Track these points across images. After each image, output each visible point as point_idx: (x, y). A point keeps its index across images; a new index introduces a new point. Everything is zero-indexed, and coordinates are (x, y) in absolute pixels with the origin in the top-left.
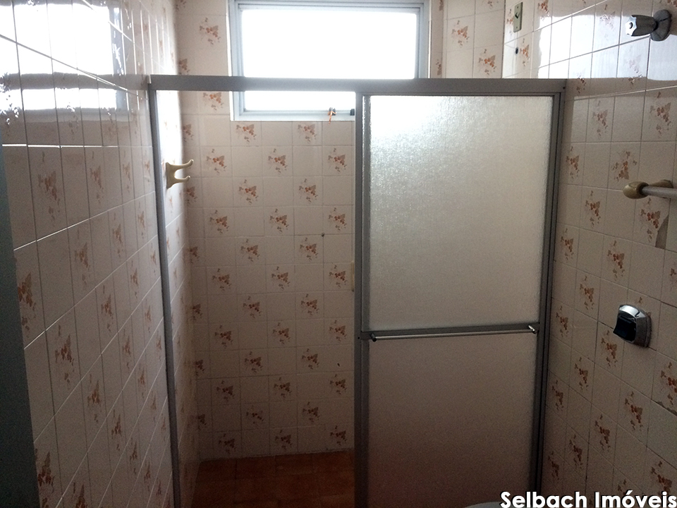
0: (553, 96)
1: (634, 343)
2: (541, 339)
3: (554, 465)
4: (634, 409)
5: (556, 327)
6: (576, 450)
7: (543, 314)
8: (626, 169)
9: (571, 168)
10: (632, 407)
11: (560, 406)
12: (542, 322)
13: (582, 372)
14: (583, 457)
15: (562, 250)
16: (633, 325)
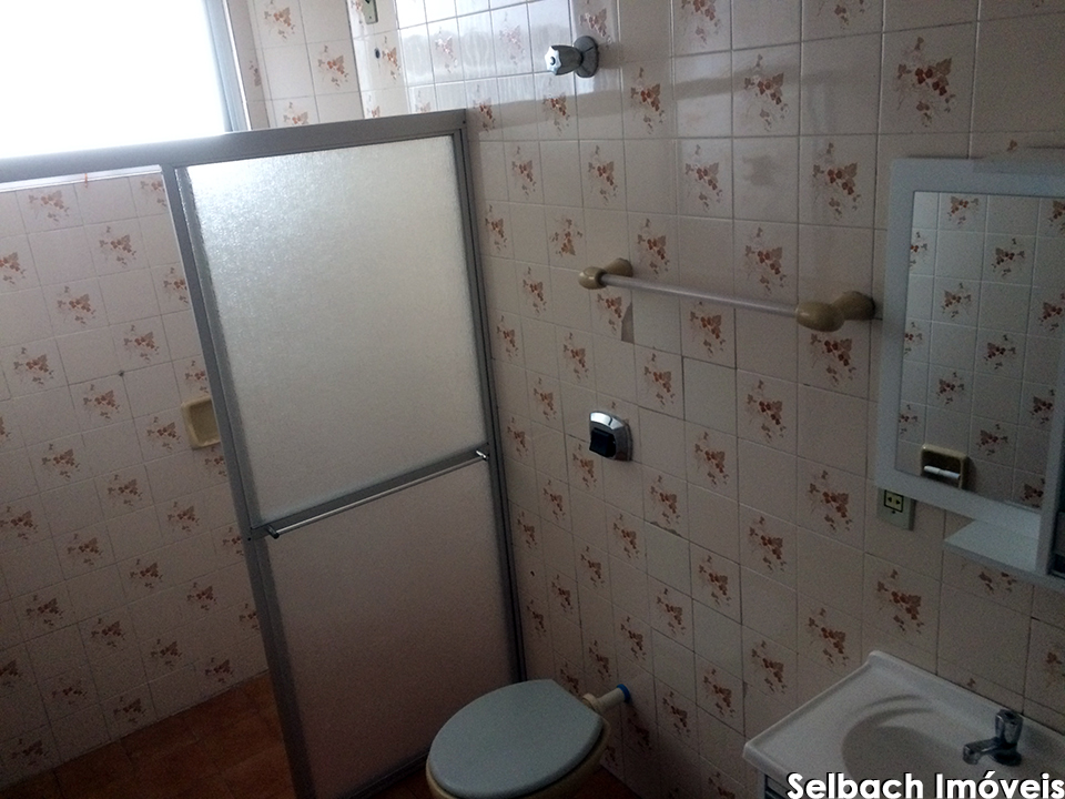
0: (452, 135)
1: (617, 459)
2: (494, 466)
3: (536, 616)
4: (626, 534)
5: (511, 446)
6: (562, 592)
7: (491, 433)
8: (569, 241)
9: (493, 236)
10: (623, 531)
11: (533, 543)
12: (492, 443)
13: (554, 498)
14: (573, 598)
15: (501, 346)
16: (611, 437)
